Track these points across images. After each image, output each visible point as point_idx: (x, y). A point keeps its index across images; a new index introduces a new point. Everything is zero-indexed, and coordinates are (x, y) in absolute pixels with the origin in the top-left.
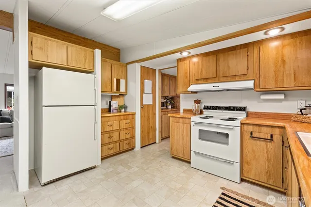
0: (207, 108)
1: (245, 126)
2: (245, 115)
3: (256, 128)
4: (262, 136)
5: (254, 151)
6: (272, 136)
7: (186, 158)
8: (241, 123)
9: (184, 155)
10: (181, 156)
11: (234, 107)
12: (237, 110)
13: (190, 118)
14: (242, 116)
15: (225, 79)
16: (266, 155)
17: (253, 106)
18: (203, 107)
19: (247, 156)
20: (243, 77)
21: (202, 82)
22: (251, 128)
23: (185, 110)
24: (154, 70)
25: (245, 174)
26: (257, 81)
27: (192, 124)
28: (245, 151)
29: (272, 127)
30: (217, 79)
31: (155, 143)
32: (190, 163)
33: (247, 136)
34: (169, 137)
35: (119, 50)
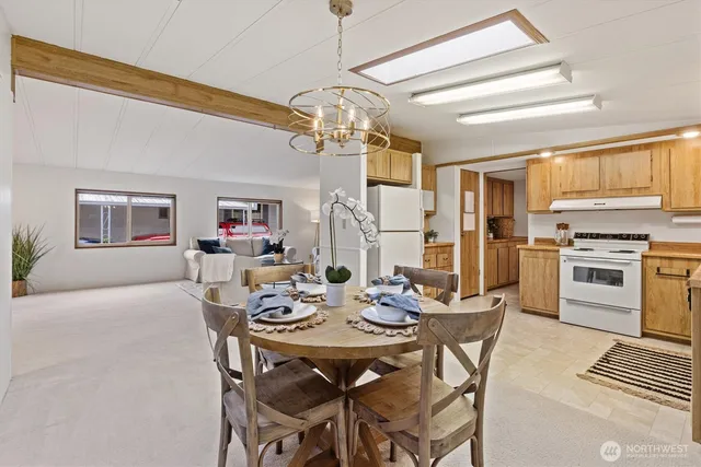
0: (580, 236)
1: (649, 261)
2: (647, 247)
3: (666, 262)
4: (675, 272)
5: (661, 293)
6: (688, 272)
7: (550, 309)
8: (643, 256)
9: (546, 305)
10: (540, 307)
11: (629, 235)
12: (634, 239)
13: (558, 251)
14: (642, 247)
15: (614, 193)
16: (680, 298)
17: (660, 234)
18: (573, 234)
19: (651, 300)
20: (644, 191)
21: (574, 196)
22: (657, 263)
23: (537, 240)
24: (477, 174)
25: (649, 325)
26: (666, 198)
27: (562, 259)
28: (649, 294)
29: (689, 259)
30: (600, 192)
31: (477, 295)
32: (557, 317)
33: (652, 274)
34: (517, 283)
35: (419, 143)
